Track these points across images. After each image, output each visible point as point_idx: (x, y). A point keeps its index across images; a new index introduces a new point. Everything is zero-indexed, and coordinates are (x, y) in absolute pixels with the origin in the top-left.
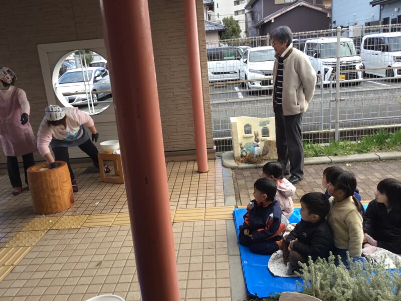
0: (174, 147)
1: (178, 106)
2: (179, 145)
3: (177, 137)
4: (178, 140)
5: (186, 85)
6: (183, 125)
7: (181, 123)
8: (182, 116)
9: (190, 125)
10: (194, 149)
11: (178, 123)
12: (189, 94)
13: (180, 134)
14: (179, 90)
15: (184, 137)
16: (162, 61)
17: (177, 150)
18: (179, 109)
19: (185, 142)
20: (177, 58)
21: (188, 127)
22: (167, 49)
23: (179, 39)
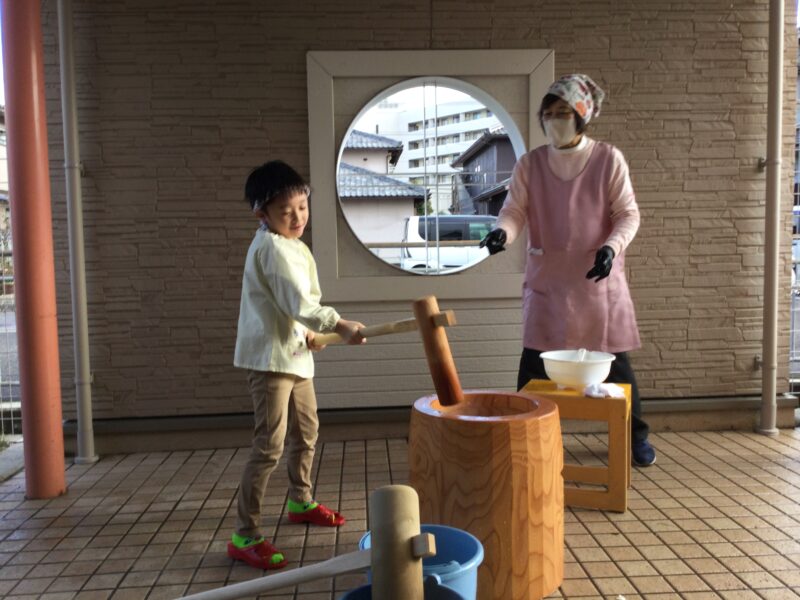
0: (673, 386)
1: (700, 260)
2: (688, 381)
3: (687, 355)
4: (689, 366)
5: (728, 201)
6: (709, 319)
7: (702, 314)
8: (707, 292)
9: (728, 320)
10: (733, 393)
11: (693, 311)
12: (735, 227)
13: (695, 345)
14: (707, 214)
15: (707, 357)
16: (668, 125)
17: (681, 395)
18: (701, 269)
19: (709, 373)
20: (711, 122)
21: (721, 325)
22: (687, 92)
23: (723, 67)
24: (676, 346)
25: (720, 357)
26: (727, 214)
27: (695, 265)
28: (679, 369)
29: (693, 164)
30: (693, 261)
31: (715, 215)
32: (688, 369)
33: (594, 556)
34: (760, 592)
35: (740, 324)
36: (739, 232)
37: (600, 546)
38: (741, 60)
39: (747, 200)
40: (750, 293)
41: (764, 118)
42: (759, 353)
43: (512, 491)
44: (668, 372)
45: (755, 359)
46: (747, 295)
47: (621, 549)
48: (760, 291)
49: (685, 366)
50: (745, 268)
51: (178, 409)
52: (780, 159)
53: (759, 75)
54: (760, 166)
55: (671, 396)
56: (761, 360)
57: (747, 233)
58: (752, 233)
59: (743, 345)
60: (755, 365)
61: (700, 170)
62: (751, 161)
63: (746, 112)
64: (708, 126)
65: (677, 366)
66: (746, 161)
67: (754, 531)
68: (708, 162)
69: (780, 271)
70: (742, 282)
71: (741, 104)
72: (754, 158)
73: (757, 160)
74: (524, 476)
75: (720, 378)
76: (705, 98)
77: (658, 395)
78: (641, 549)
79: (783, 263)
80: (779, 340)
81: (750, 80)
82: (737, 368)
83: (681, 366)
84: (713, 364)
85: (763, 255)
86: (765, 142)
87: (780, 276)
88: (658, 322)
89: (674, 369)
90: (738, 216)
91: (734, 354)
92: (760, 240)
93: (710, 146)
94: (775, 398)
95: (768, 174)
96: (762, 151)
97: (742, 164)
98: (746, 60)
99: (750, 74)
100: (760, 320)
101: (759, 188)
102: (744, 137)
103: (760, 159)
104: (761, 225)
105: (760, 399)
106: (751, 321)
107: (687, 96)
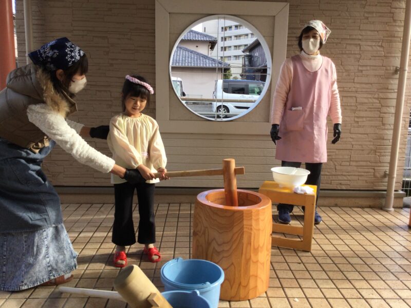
0: (341, 184)
1: (360, 120)
2: (349, 182)
3: (349, 168)
4: (350, 174)
5: (378, 89)
6: (363, 150)
7: (359, 147)
8: (363, 136)
9: (373, 151)
10: (372, 189)
11: (354, 146)
12: (380, 103)
13: (354, 164)
14: (365, 96)
15: (360, 170)
16: (348, 47)
17: (345, 189)
18: (360, 124)
19: (360, 178)
20: (371, 46)
21: (368, 154)
22: (359, 30)
23: (380, 16)
24: (344, 163)
25: (366, 170)
26: (376, 96)
27: (358, 122)
28: (345, 175)
29: (360, 68)
30: (356, 119)
31: (370, 96)
32: (349, 175)
33: (287, 275)
34: (368, 300)
35: (378, 154)
36: (382, 106)
37: (291, 270)
38: (390, 13)
39: (388, 89)
40: (385, 138)
41: (400, 45)
42: (387, 169)
43: (243, 244)
44: (339, 176)
45: (385, 172)
46: (383, 139)
47: (301, 272)
48: (391, 137)
49: (348, 174)
50: (384, 124)
51: (85, 183)
52: (407, 68)
53: (399, 22)
54: (396, 71)
55: (339, 188)
56: (388, 173)
57: (387, 106)
58: (389, 106)
59: (380, 165)
60: (385, 175)
61: (363, 72)
62: (392, 68)
63: (391, 41)
64: (370, 48)
65: (344, 174)
66: (389, 68)
67: (370, 266)
68: (368, 68)
69: (402, 127)
70: (382, 132)
71: (388, 37)
72: (393, 66)
73: (395, 68)
74: (250, 237)
75: (366, 181)
76: (369, 33)
77: (333, 188)
78: (311, 272)
79: (404, 123)
80: (398, 163)
81: (394, 24)
82: (375, 176)
83: (346, 174)
84: (363, 174)
85: (394, 118)
86: (400, 58)
87: (402, 129)
88: (335, 150)
89: (342, 175)
90: (382, 97)
91: (374, 169)
92: (393, 110)
93: (370, 59)
94: (393, 192)
95: (400, 75)
96: (397, 63)
97: (387, 70)
98: (393, 13)
99: (395, 21)
100: (389, 152)
101: (395, 83)
102: (389, 55)
103: (396, 67)
104: (394, 102)
105: (385, 192)
106: (385, 152)
107: (359, 31)
